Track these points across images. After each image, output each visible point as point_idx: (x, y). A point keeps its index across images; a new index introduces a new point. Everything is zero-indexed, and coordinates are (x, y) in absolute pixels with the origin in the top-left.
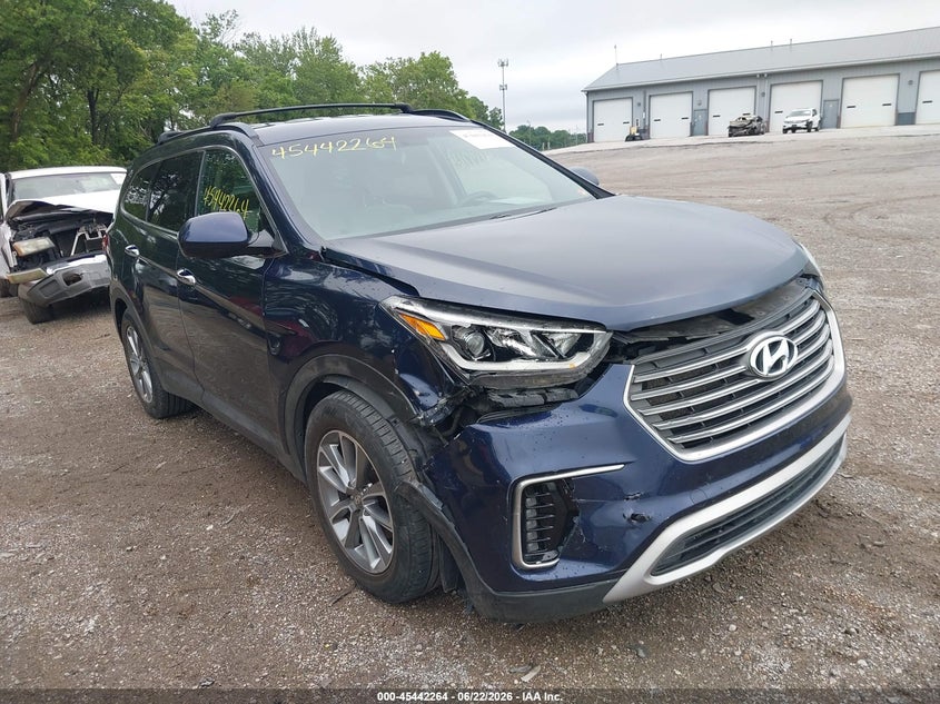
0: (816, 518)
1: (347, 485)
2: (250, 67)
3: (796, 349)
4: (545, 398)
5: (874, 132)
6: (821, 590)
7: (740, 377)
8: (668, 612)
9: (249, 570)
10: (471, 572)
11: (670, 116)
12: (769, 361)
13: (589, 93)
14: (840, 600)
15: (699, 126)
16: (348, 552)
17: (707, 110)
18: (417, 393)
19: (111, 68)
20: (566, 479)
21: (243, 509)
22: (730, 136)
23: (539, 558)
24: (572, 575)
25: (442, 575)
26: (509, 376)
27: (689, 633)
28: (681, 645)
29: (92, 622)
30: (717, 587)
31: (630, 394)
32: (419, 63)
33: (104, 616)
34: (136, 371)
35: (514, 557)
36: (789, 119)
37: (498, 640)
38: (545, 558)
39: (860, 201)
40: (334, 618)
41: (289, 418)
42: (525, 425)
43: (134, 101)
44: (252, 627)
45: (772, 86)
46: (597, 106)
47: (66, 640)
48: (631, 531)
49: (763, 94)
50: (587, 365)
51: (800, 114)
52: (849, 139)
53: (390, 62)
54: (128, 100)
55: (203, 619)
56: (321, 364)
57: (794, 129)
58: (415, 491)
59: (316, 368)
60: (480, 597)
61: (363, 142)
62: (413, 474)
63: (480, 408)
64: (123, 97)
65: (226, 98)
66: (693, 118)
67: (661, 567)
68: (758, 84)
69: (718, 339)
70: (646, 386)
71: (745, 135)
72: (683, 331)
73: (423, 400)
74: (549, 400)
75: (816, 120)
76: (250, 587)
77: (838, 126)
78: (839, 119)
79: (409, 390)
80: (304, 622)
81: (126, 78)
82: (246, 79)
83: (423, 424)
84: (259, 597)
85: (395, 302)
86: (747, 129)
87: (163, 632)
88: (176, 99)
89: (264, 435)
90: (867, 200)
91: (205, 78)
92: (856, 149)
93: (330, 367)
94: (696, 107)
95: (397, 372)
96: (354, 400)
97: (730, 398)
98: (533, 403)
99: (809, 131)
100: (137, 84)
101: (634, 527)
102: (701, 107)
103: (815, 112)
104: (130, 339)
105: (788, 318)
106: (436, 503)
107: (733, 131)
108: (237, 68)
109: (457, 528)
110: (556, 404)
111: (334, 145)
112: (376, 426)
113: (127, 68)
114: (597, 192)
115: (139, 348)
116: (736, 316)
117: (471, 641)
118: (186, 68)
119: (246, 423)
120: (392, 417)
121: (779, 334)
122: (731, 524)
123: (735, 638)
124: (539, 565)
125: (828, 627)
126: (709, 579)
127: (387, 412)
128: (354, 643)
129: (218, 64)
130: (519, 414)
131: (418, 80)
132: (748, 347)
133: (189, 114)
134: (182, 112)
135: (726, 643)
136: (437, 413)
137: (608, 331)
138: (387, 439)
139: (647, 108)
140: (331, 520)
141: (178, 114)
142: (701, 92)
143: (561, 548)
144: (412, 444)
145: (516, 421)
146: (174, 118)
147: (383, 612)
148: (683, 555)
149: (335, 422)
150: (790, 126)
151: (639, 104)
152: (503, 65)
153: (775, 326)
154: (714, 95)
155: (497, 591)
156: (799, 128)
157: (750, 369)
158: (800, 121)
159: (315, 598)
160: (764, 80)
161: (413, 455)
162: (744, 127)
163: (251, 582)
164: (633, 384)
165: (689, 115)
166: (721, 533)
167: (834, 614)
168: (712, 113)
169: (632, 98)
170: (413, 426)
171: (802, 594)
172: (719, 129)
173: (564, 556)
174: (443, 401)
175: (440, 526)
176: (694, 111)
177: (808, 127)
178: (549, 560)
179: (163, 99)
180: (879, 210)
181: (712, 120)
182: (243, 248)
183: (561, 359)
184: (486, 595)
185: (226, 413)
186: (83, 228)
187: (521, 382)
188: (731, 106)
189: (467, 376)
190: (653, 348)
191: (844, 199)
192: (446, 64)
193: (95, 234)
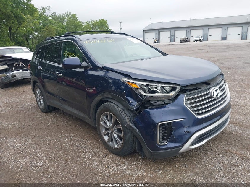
0: (222, 134)
1: (109, 126)
2: (53, 22)
3: (221, 91)
4: (164, 102)
5: (216, 42)
6: (227, 151)
7: (209, 98)
8: (191, 157)
9: (80, 149)
10: (145, 147)
11: (165, 37)
12: (216, 94)
13: (144, 31)
14: (232, 153)
15: (172, 40)
16: (108, 143)
17: (174, 36)
18: (131, 102)
19: (16, 21)
20: (170, 122)
21: (75, 134)
22: (180, 42)
23: (163, 142)
24: (172, 146)
25: (137, 147)
26: (156, 97)
27: (197, 161)
28: (196, 164)
29: (41, 163)
30: (201, 150)
31: (185, 102)
32: (98, 22)
33: (44, 161)
34: (38, 100)
35: (157, 143)
36: (195, 38)
37: (150, 164)
38: (165, 142)
39: (216, 59)
40: (106, 160)
41: (92, 110)
42: (160, 109)
43: (22, 30)
44: (85, 163)
45: (190, 30)
46: (146, 34)
47: (36, 167)
48: (186, 135)
49: (188, 32)
50: (175, 94)
51: (198, 37)
52: (210, 44)
53: (91, 21)
54: (20, 29)
55: (71, 161)
56: (103, 95)
57: (196, 41)
58: (131, 126)
59: (101, 96)
60: (148, 153)
61: (106, 40)
62: (129, 122)
63: (147, 105)
64: (19, 29)
65: (47, 30)
66: (171, 38)
67: (192, 144)
68: (187, 29)
69: (204, 89)
70: (188, 100)
71: (184, 42)
72: (196, 87)
73: (132, 104)
74: (165, 103)
75: (202, 39)
76: (82, 153)
77: (207, 40)
78: (207, 39)
79: (128, 101)
80: (98, 161)
81: (20, 23)
82: (52, 25)
83: (132, 109)
84: (85, 156)
85: (125, 79)
86: (185, 40)
87: (61, 165)
88: (33, 29)
89: (82, 115)
90: (218, 59)
91: (41, 24)
92: (212, 46)
93: (106, 96)
94: (171, 35)
95: (125, 96)
96: (112, 104)
97: (207, 103)
98: (162, 104)
99: (200, 42)
100: (23, 25)
101: (186, 134)
102: (173, 35)
103: (201, 37)
104: (37, 91)
105: (218, 84)
106: (136, 129)
107: (181, 41)
108: (50, 22)
109: (142, 135)
110: (167, 104)
111: (99, 41)
112: (119, 110)
113: (20, 20)
114: (164, 54)
115: (40, 94)
116: (207, 83)
117: (143, 164)
118: (36, 21)
119: (76, 112)
120: (123, 108)
121: (217, 88)
122: (208, 134)
123: (209, 162)
124: (163, 144)
125: (230, 159)
126: (199, 149)
127: (122, 107)
128: (113, 166)
129: (45, 20)
130: (157, 107)
131: (98, 26)
132: (211, 90)
133: (37, 34)
134: (35, 33)
135: (207, 163)
136: (136, 107)
137: (180, 86)
138: (122, 114)
139: (159, 34)
140: (103, 136)
141: (34, 34)
142: (173, 31)
143: (168, 140)
144: (129, 115)
145: (157, 108)
146: (32, 34)
147: (119, 158)
148: (197, 141)
149: (107, 109)
150: (195, 40)
151: (157, 34)
152: (120, 23)
153: (216, 86)
154: (176, 32)
155: (152, 151)
156: (198, 41)
157: (211, 96)
158: (198, 39)
159: (100, 155)
160: (189, 28)
161: (129, 118)
162: (184, 40)
163: (82, 152)
164: (185, 99)
165: (170, 37)
166: (206, 136)
167: (231, 156)
168: (176, 36)
169: (155, 32)
170: (129, 110)
171: (222, 152)
172: (177, 40)
173: (169, 142)
174: (137, 104)
175: (137, 135)
176: (171, 36)
177: (200, 41)
178: (166, 143)
179: (30, 29)
180: (221, 61)
181: (175, 38)
182: (79, 66)
183: (168, 93)
184: (149, 152)
185: (69, 110)
186: (16, 63)
187: (158, 99)
188: (180, 35)
189: (145, 97)
190: (189, 91)
191: (212, 58)
192: (106, 22)
193: (19, 65)
